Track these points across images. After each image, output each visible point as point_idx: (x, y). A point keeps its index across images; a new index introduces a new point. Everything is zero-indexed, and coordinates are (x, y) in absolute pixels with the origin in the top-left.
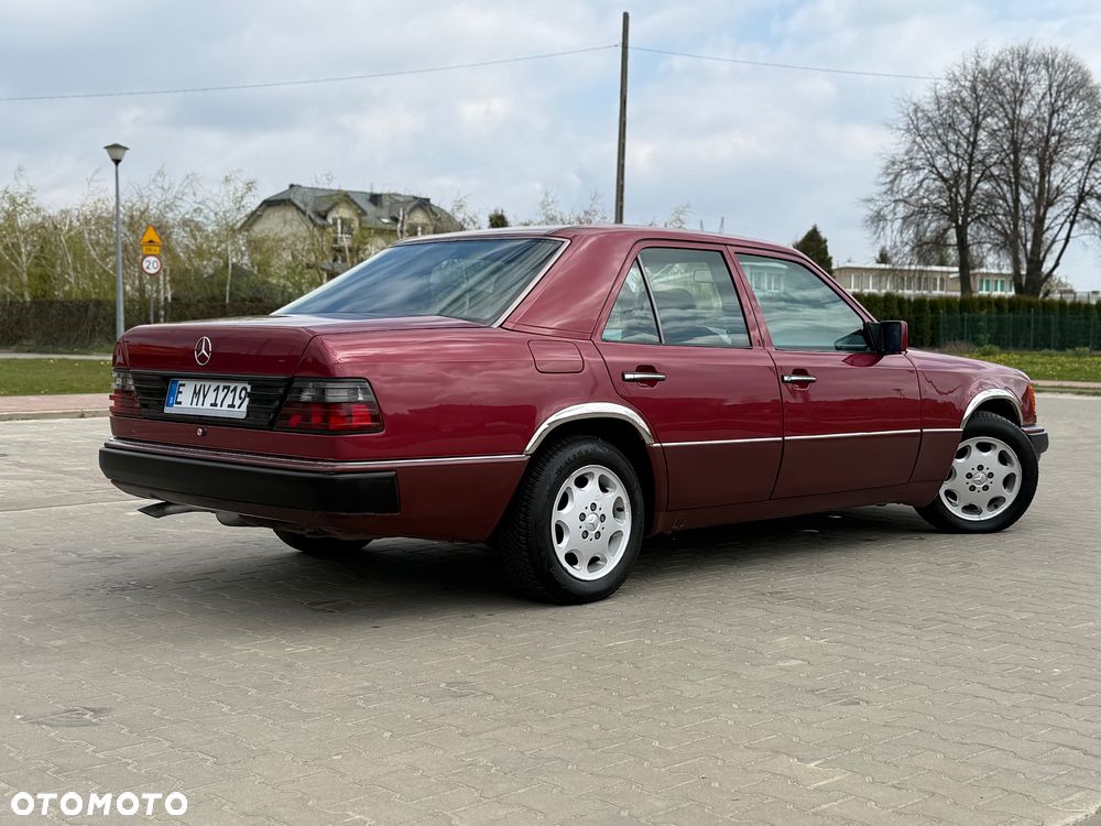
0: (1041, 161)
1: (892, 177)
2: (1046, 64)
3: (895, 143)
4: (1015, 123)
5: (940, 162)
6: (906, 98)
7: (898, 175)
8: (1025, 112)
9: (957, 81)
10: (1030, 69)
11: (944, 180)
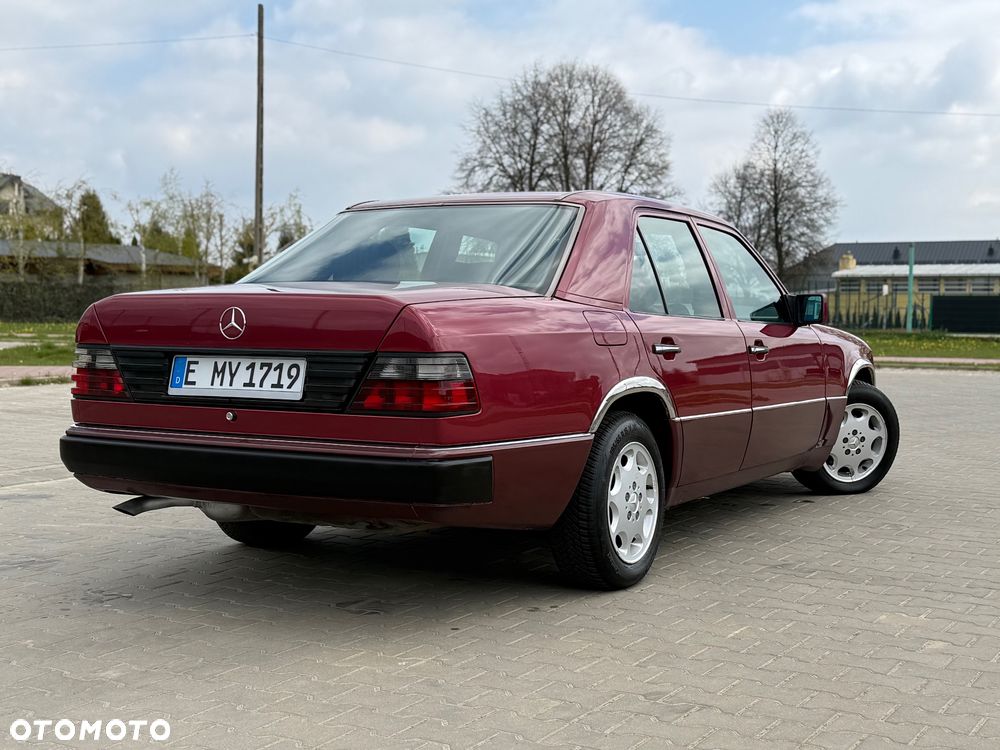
0: (587, 163)
1: (467, 172)
2: (589, 80)
3: (471, 146)
4: (564, 128)
5: (507, 160)
6: (477, 104)
7: (472, 170)
8: (574, 120)
9: (519, 91)
10: (577, 84)
11: (510, 177)
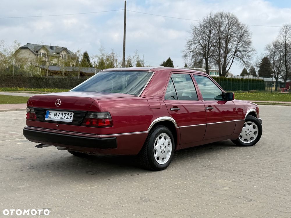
0: (226, 42)
1: (189, 45)
2: (227, 17)
3: (190, 37)
4: (219, 32)
5: (201, 41)
6: (193, 25)
7: (191, 44)
8: (222, 29)
9: (205, 21)
10: (223, 18)
11: (202, 46)
